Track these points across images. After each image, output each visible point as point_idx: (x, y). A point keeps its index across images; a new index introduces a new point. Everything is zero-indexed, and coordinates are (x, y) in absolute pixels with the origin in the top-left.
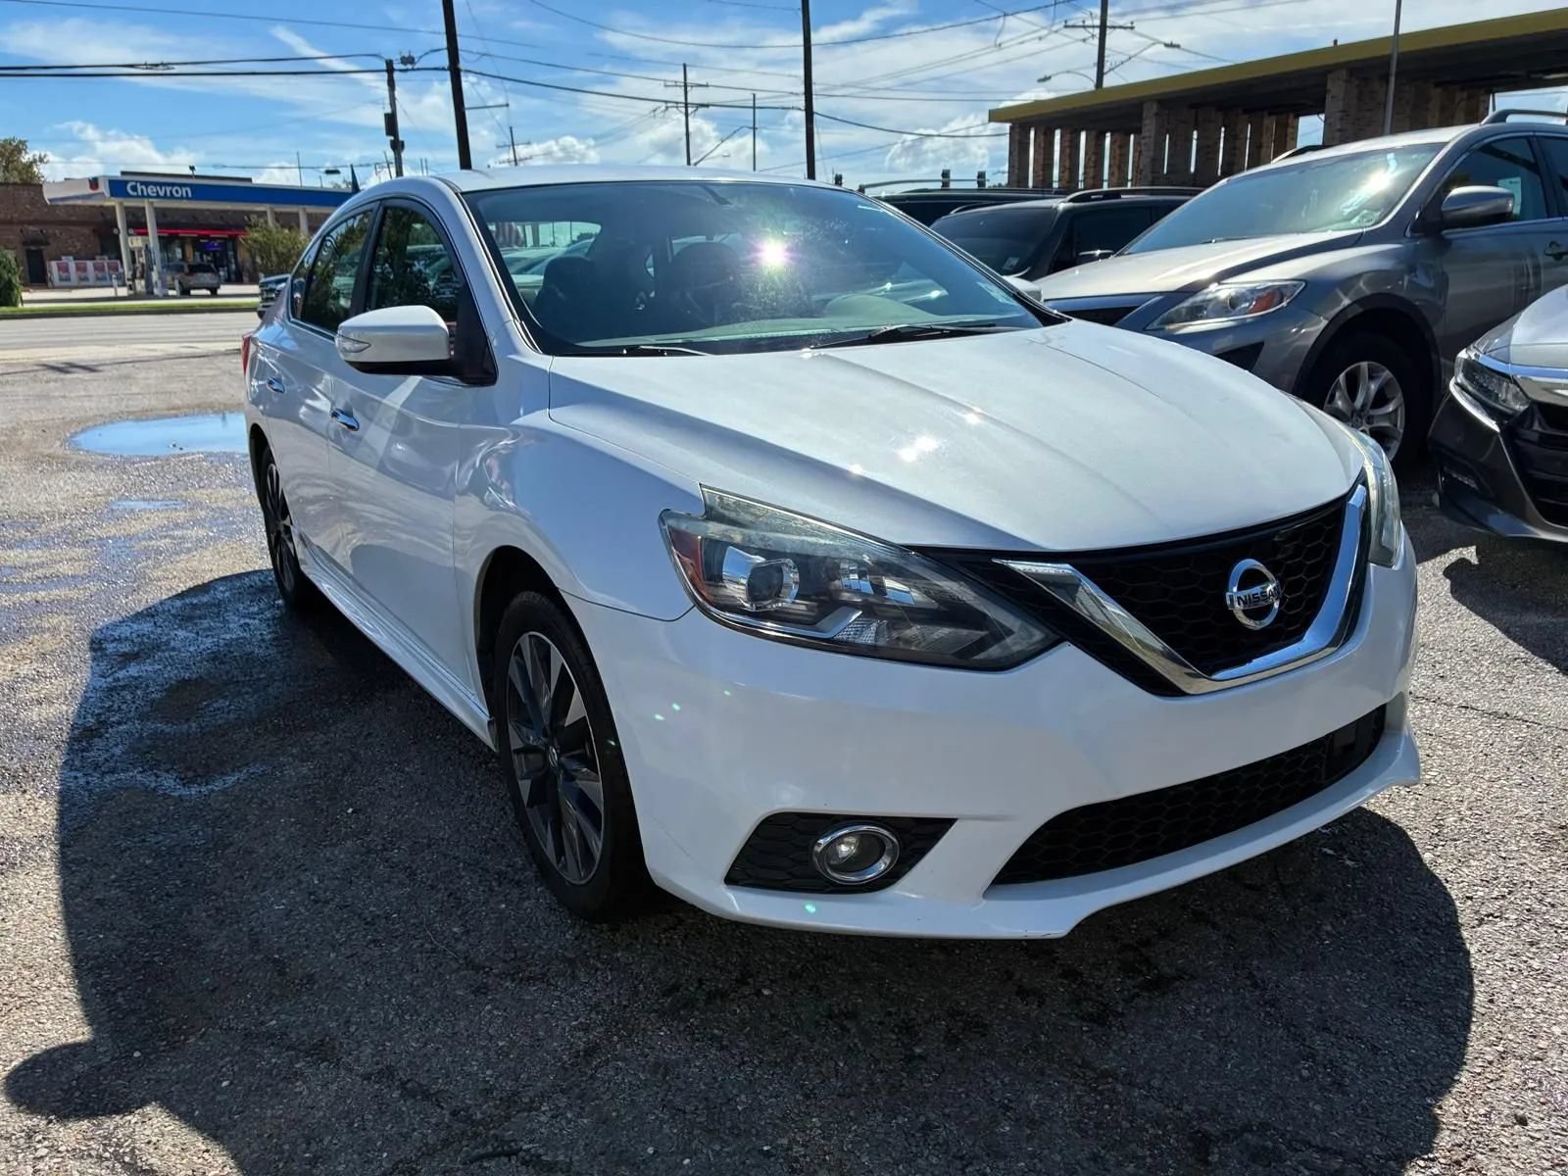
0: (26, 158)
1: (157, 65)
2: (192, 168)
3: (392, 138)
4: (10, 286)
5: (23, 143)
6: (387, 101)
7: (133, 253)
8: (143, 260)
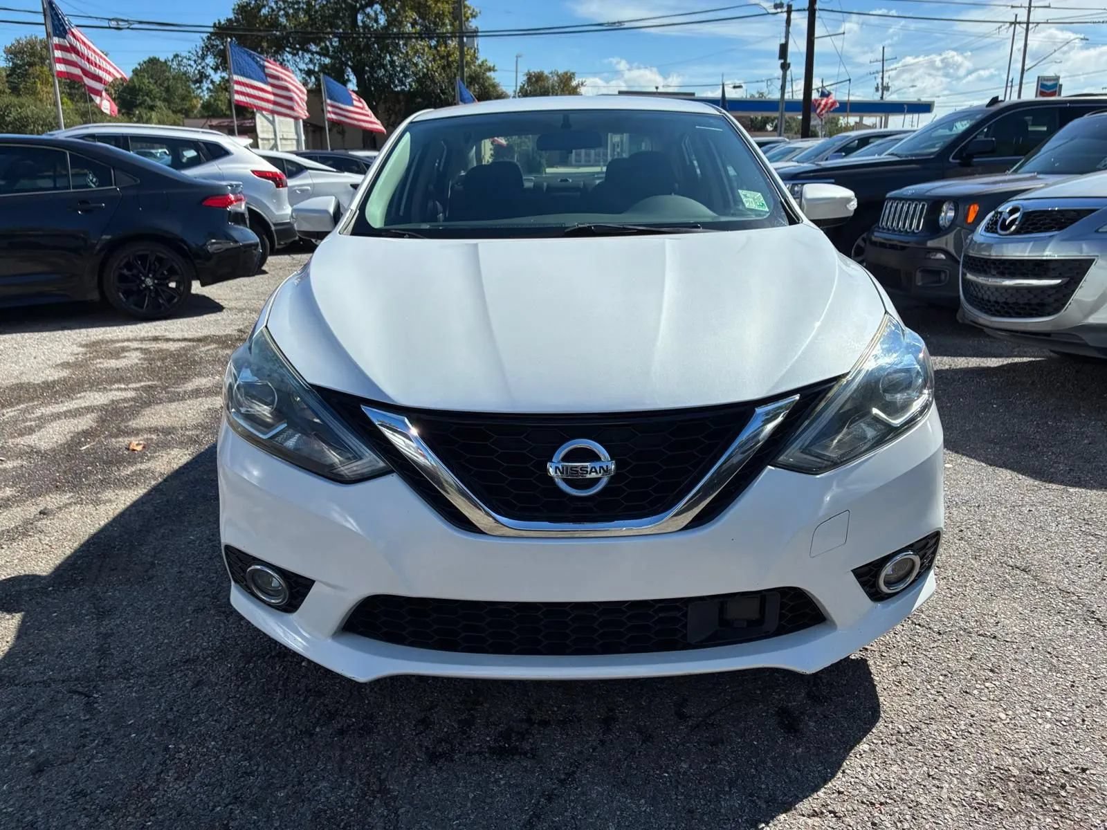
0: (574, 83)
1: (615, 23)
2: (657, 88)
3: (782, 61)
4: (540, 165)
5: (573, 74)
6: (783, 34)
7: (614, 145)
8: (619, 150)
